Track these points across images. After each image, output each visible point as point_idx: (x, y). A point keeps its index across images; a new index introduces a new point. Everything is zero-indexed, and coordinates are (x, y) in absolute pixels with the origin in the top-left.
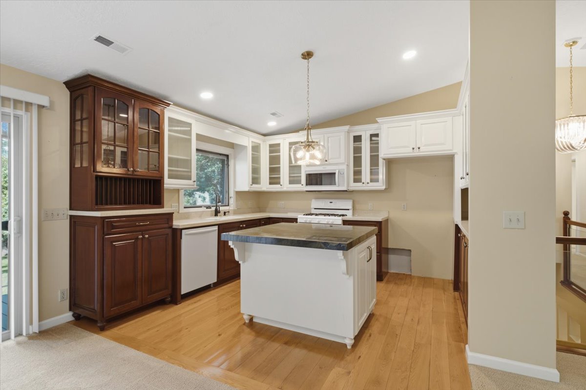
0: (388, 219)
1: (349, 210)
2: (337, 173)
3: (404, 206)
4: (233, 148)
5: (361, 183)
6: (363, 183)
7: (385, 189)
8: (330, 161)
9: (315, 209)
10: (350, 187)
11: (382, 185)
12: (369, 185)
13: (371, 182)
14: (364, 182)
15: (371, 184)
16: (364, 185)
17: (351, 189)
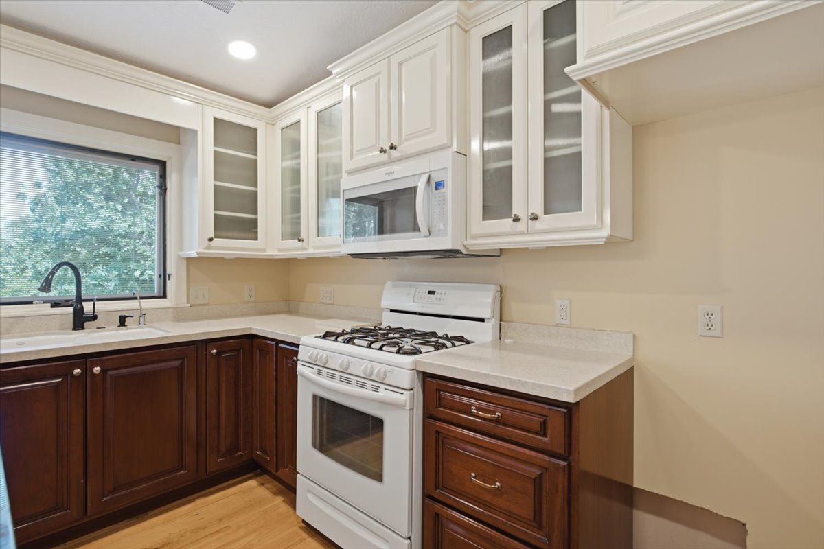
0: (630, 371)
1: (482, 320)
2: (421, 184)
3: (709, 315)
4: (179, 143)
5: (510, 220)
6: (517, 219)
7: (611, 242)
8: (405, 148)
9: (392, 311)
10: (474, 237)
11: (594, 221)
12: (537, 225)
13: (546, 213)
14: (520, 215)
15: (546, 221)
16: (520, 226)
17: (478, 245)
